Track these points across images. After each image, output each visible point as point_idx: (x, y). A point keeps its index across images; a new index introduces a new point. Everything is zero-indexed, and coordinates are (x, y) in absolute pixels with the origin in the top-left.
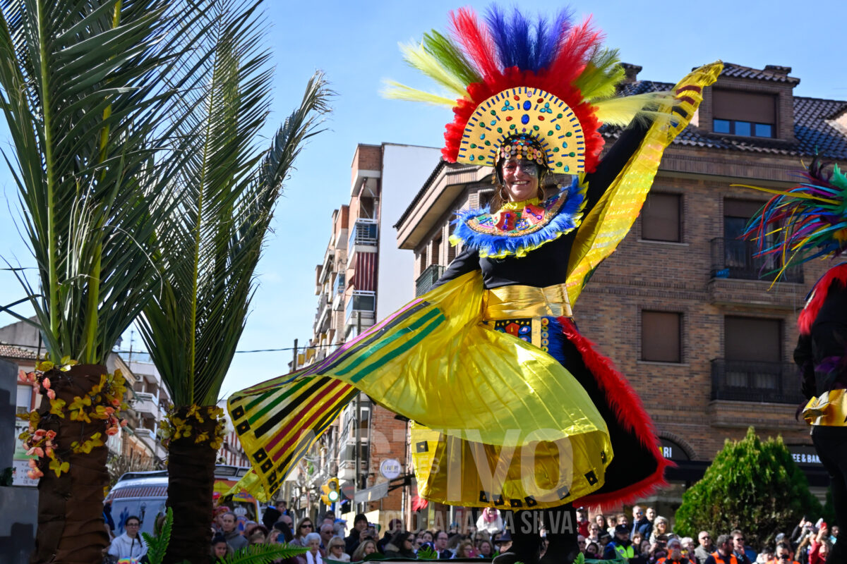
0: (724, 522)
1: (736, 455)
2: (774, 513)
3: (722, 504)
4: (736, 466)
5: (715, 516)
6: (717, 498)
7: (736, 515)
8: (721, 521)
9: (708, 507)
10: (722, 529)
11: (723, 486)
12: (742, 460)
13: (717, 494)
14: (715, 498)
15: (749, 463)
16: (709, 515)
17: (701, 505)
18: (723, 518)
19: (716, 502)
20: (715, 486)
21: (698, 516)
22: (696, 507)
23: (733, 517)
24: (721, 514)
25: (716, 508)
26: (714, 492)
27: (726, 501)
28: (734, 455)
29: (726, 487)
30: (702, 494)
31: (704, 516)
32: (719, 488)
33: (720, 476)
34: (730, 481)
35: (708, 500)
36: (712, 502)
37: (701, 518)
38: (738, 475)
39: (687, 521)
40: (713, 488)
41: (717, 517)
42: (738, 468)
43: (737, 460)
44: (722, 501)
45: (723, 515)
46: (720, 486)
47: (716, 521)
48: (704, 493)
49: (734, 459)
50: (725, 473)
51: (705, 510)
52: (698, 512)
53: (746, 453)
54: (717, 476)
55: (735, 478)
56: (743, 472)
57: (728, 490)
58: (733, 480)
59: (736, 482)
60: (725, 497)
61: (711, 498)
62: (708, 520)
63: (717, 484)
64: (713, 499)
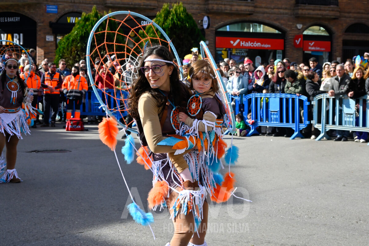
0: (77, 56)
1: (85, 21)
2: (102, 51)
3: (76, 47)
4: (84, 26)
5: (73, 53)
6: (74, 43)
7: (84, 52)
8: (75, 56)
9: (70, 49)
10: (76, 60)
11: (77, 37)
12: (87, 23)
13: (75, 42)
14: (73, 44)
15: (91, 25)
16: (70, 53)
17: (66, 47)
18: (77, 54)
19: (74, 45)
20: (74, 37)
21: (65, 53)
22: (64, 48)
23: (82, 54)
24: (76, 52)
25: (74, 49)
26: (73, 41)
27: (79, 45)
28: (84, 20)
29: (78, 38)
30: (67, 41)
31: (67, 53)
32: (75, 38)
33: (76, 32)
34: (80, 34)
35: (70, 44)
36: (72, 46)
37: (66, 54)
38: (85, 31)
39: (59, 56)
40: (73, 38)
41: (74, 54)
42: (85, 27)
43: (85, 23)
44: (77, 45)
45: (77, 53)
46: (76, 37)
47: (73, 56)
48: (68, 41)
49: (83, 23)
50: (79, 30)
51: (68, 50)
52: (65, 51)
53: (90, 20)
54: (75, 32)
55: (83, 33)
56: (87, 30)
57: (79, 39)
58: (82, 34)
59: (83, 35)
60: (78, 43)
61: (71, 44)
62: (69, 55)
63: (74, 36)
64: (72, 44)
